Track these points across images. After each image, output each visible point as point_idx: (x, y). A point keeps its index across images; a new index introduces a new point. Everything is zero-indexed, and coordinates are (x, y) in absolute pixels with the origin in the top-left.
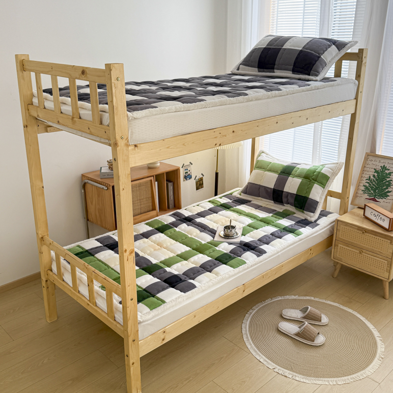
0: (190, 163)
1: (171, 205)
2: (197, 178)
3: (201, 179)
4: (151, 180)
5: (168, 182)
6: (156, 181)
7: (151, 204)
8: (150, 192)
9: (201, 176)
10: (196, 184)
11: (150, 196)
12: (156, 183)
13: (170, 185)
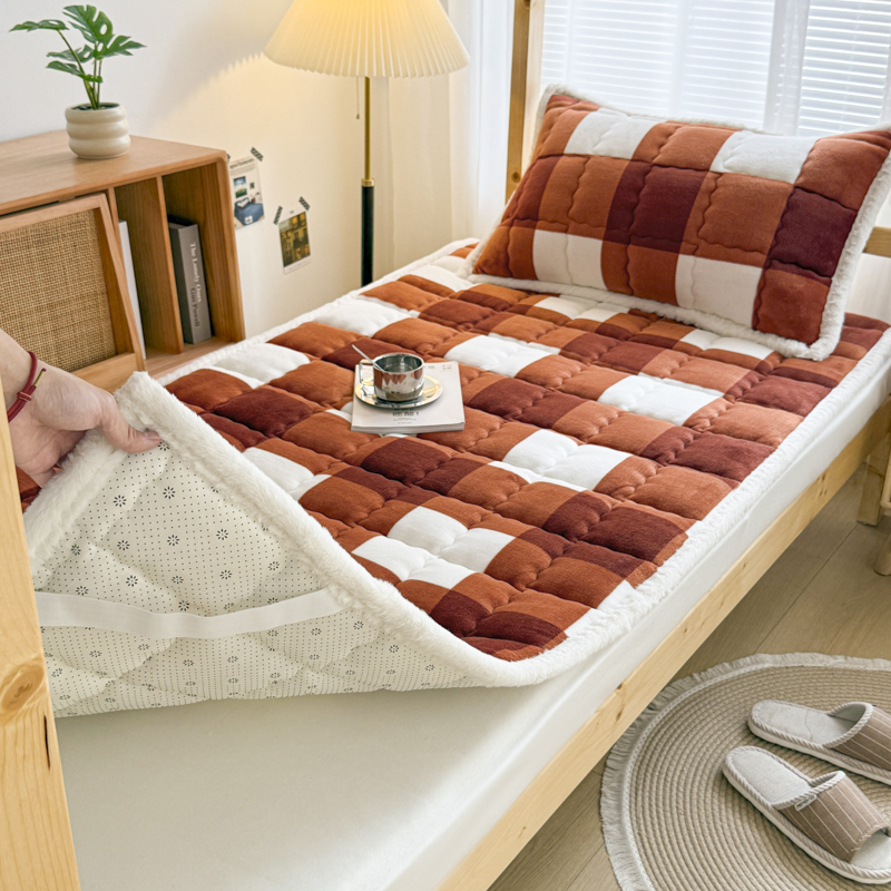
0: (254, 151)
1: (199, 328)
2: (285, 217)
3: (300, 222)
4: (97, 212)
5: (174, 226)
6: (121, 218)
7: (106, 325)
8: (97, 271)
9: (300, 209)
10: (284, 243)
11: (99, 287)
12: (123, 226)
13: (187, 235)
